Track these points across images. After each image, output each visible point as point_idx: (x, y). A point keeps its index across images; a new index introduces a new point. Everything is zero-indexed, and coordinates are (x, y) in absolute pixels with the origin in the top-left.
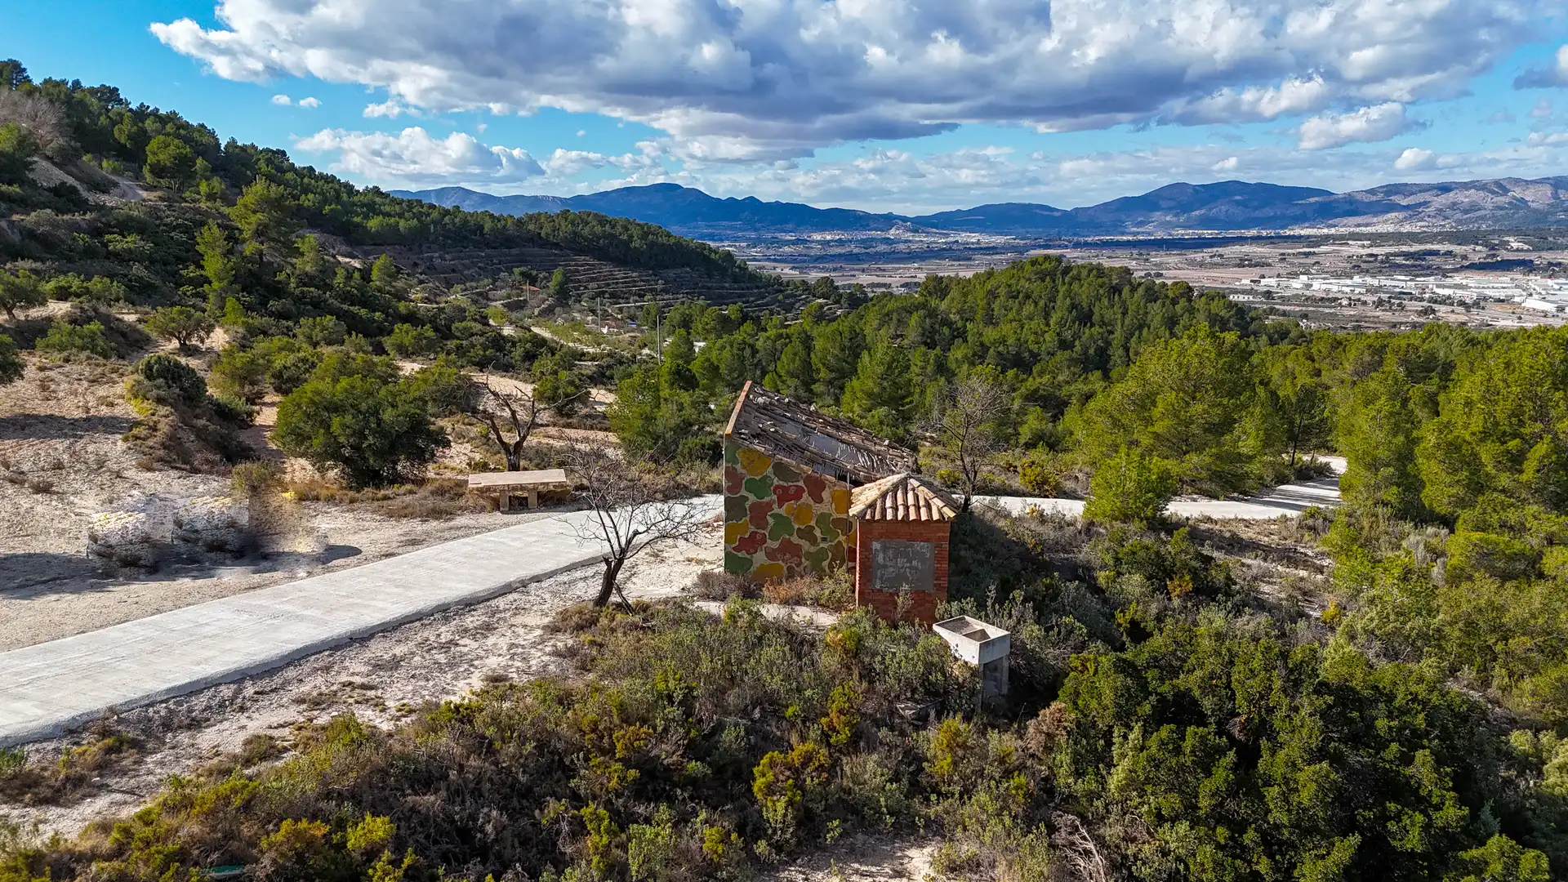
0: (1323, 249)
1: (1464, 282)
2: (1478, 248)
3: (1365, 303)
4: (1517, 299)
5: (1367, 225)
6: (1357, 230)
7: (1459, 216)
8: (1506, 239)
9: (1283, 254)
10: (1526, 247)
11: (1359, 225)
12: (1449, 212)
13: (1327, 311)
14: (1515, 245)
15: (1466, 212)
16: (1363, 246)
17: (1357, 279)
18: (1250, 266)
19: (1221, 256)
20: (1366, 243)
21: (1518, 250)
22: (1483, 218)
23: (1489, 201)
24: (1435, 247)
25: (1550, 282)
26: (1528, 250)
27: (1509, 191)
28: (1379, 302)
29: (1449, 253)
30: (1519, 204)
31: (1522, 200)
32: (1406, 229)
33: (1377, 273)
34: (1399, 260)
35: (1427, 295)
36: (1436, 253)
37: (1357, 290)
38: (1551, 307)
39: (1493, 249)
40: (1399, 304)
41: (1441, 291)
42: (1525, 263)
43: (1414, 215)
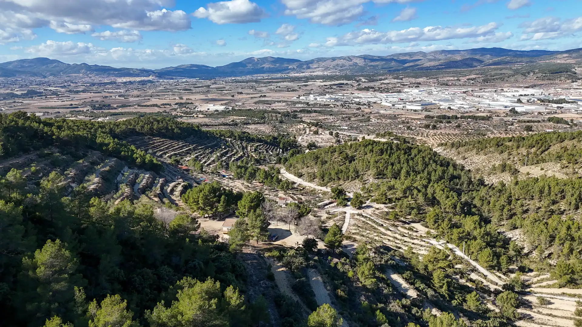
0: (309, 83)
1: (360, 95)
2: (354, 82)
3: (338, 106)
4: (379, 102)
5: (313, 72)
6: (311, 74)
7: (340, 68)
8: (360, 78)
9: (298, 86)
10: (367, 81)
11: (311, 72)
12: (337, 67)
13: (329, 109)
14: (363, 80)
15: (341, 67)
16: (321, 82)
17: (328, 96)
18: (292, 91)
19: (279, 87)
20: (322, 80)
21: (364, 82)
22: (347, 69)
23: (347, 63)
24: (342, 82)
25: (382, 94)
26: (367, 82)
27: (352, 60)
28: (342, 105)
29: (347, 84)
30: (356, 64)
31: (356, 63)
32: (326, 73)
33: (332, 93)
34: (335, 87)
35: (353, 102)
36: (343, 84)
37: (332, 101)
38: (390, 105)
39: (358, 82)
40: (348, 106)
41: (356, 100)
42: (372, 88)
43: (327, 69)
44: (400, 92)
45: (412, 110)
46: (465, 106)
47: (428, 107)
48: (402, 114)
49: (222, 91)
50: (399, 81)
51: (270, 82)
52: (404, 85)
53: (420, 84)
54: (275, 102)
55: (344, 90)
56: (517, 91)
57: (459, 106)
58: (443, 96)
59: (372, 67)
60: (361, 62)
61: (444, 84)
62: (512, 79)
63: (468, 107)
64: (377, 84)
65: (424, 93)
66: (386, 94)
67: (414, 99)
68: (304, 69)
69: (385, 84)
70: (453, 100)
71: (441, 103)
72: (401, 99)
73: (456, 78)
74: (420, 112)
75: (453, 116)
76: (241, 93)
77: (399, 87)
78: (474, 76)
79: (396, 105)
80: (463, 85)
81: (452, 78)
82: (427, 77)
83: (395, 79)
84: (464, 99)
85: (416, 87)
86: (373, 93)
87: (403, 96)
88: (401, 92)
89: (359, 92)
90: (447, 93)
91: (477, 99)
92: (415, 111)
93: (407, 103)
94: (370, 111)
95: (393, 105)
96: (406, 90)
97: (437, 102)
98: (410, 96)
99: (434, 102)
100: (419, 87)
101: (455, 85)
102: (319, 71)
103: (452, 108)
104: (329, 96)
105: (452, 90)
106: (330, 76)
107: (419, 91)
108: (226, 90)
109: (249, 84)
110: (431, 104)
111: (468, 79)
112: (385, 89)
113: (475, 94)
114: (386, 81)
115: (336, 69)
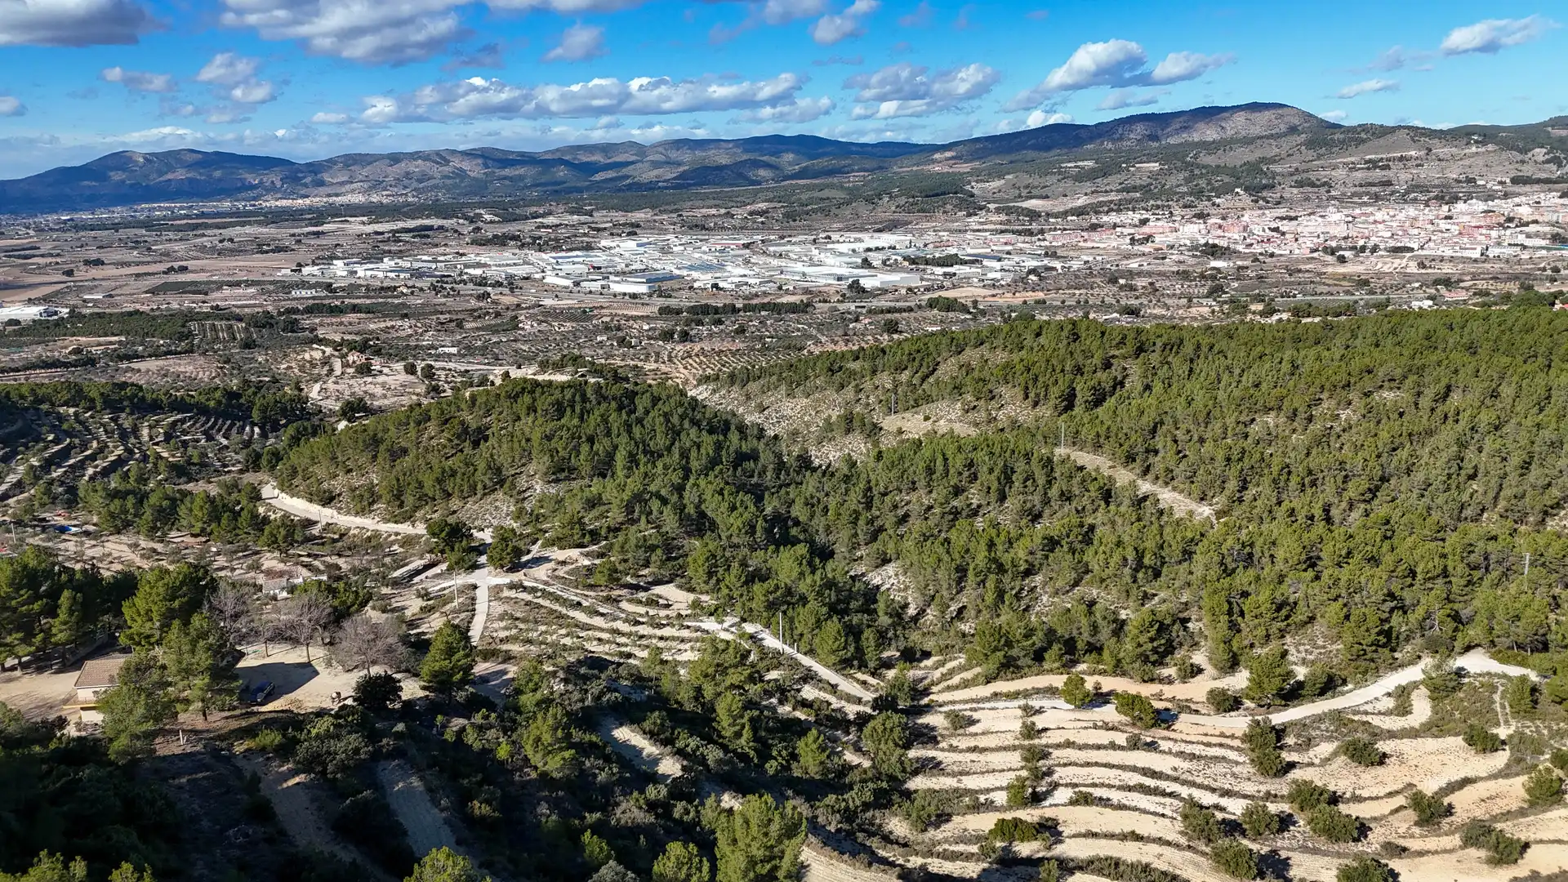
0: (326, 227)
1: (482, 259)
2: (461, 221)
3: (421, 290)
4: (537, 276)
5: (337, 195)
6: (331, 200)
7: (415, 184)
8: (477, 211)
9: (293, 235)
10: (497, 219)
11: (329, 195)
12: (406, 182)
13: (396, 301)
14: (488, 217)
15: (420, 181)
16: (364, 223)
17: (388, 263)
18: (273, 251)
19: (231, 240)
20: (365, 219)
21: (491, 222)
22: (436, 187)
23: (436, 171)
24: (427, 222)
25: (543, 255)
26: (499, 222)
27: (449, 161)
28: (433, 287)
29: (441, 228)
30: (461, 174)
31: (460, 169)
32: (375, 198)
33: (400, 254)
34: (406, 237)
35: (465, 277)
36: (430, 228)
37: (402, 276)
38: (568, 283)
39: (472, 222)
40: (452, 289)
41: (471, 271)
42: (515, 238)
43: (377, 185)
44: (588, 247)
45: (625, 294)
46: (752, 281)
47: (665, 285)
48: (602, 307)
49: (26, 257)
50: (583, 218)
51: (196, 227)
52: (598, 230)
53: (638, 226)
54: (219, 286)
55: (436, 246)
56: (860, 240)
57: (737, 280)
58: (697, 255)
59: (507, 182)
60: (474, 169)
61: (696, 226)
62: (847, 212)
63: (758, 281)
64: (528, 227)
65: (650, 250)
66: (554, 254)
67: (627, 266)
68: (306, 186)
69: (548, 227)
70: (721, 267)
71: (695, 274)
72: (594, 268)
73: (723, 211)
74: (646, 299)
75: (725, 305)
76: (98, 262)
77: (585, 235)
78: (763, 206)
79: (583, 284)
80: (742, 228)
81: (713, 211)
82: (653, 208)
83: (572, 213)
84: (747, 262)
85: (629, 234)
86: (517, 251)
87: (599, 258)
88: (593, 249)
89: (477, 249)
90: (704, 248)
91: (775, 262)
92: (634, 296)
93: (612, 278)
94: (515, 300)
95: (577, 284)
96: (604, 243)
97: (684, 273)
98: (617, 259)
99: (677, 272)
100: (636, 234)
101: (723, 228)
102: (353, 191)
103: (721, 285)
104: (392, 263)
105: (717, 241)
106: (387, 206)
107: (638, 245)
108: (42, 256)
109: (123, 233)
110: (672, 277)
111: (751, 214)
112: (550, 240)
113: (772, 249)
114: (550, 220)
115: (405, 187)
